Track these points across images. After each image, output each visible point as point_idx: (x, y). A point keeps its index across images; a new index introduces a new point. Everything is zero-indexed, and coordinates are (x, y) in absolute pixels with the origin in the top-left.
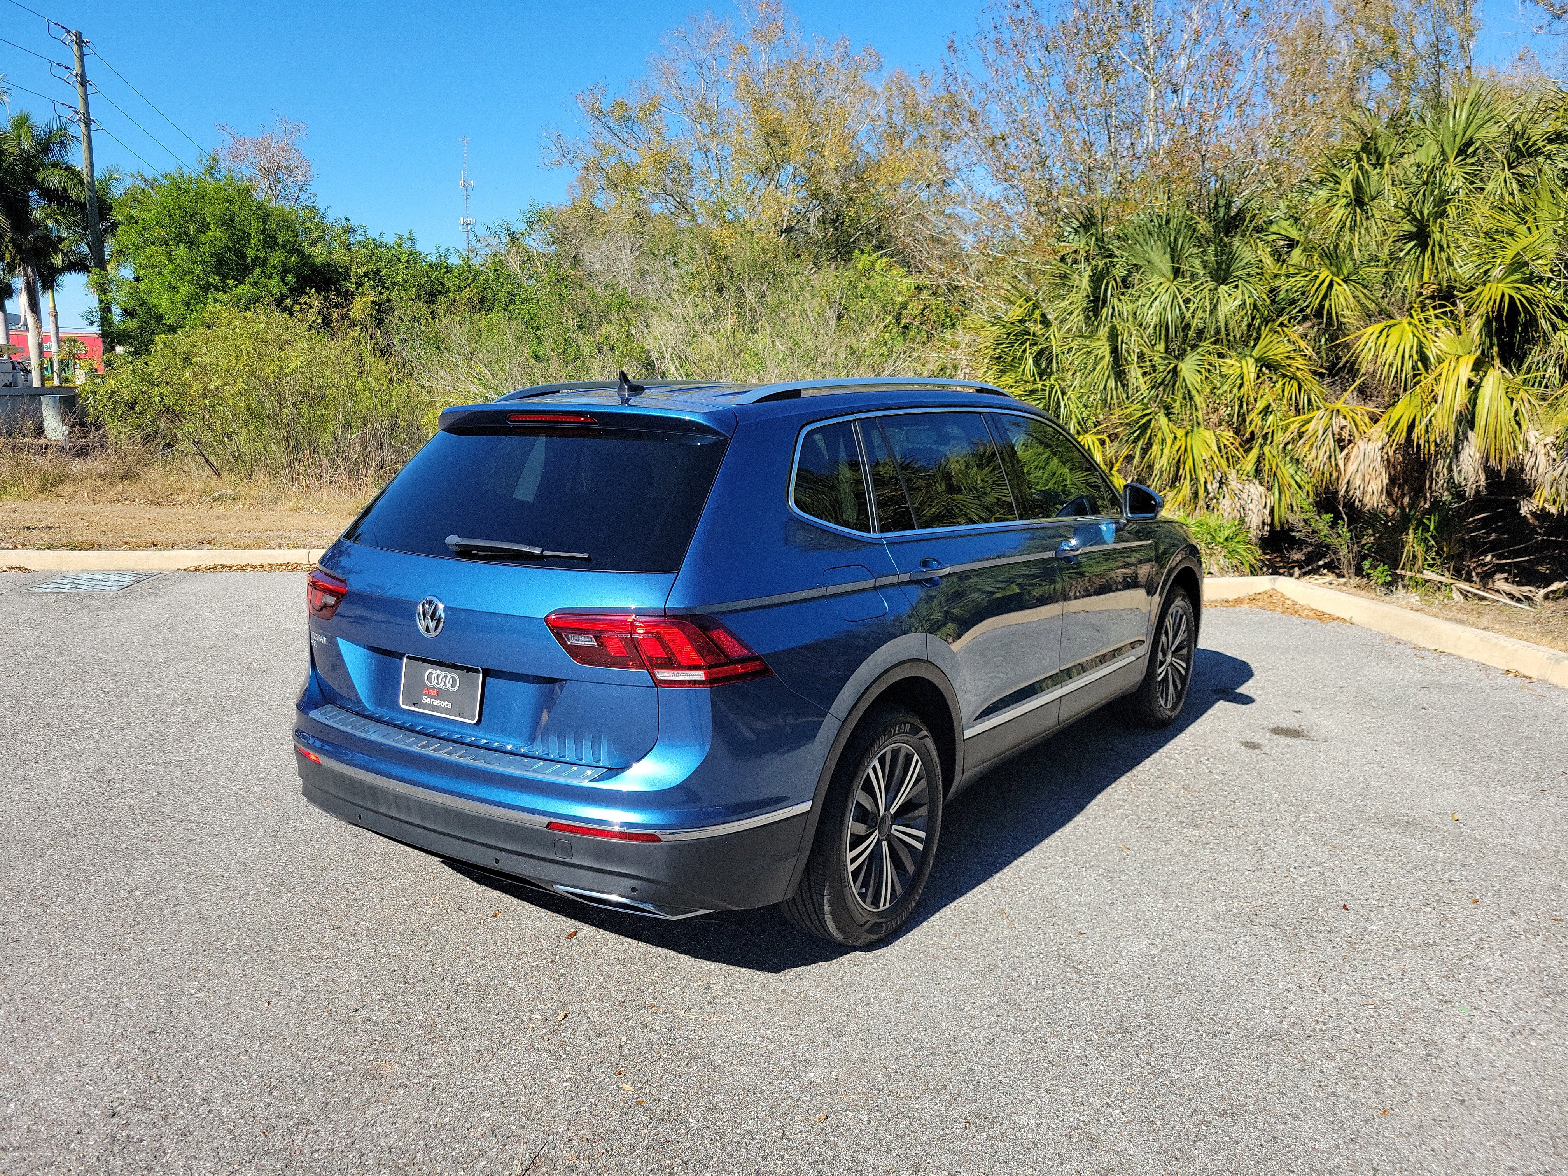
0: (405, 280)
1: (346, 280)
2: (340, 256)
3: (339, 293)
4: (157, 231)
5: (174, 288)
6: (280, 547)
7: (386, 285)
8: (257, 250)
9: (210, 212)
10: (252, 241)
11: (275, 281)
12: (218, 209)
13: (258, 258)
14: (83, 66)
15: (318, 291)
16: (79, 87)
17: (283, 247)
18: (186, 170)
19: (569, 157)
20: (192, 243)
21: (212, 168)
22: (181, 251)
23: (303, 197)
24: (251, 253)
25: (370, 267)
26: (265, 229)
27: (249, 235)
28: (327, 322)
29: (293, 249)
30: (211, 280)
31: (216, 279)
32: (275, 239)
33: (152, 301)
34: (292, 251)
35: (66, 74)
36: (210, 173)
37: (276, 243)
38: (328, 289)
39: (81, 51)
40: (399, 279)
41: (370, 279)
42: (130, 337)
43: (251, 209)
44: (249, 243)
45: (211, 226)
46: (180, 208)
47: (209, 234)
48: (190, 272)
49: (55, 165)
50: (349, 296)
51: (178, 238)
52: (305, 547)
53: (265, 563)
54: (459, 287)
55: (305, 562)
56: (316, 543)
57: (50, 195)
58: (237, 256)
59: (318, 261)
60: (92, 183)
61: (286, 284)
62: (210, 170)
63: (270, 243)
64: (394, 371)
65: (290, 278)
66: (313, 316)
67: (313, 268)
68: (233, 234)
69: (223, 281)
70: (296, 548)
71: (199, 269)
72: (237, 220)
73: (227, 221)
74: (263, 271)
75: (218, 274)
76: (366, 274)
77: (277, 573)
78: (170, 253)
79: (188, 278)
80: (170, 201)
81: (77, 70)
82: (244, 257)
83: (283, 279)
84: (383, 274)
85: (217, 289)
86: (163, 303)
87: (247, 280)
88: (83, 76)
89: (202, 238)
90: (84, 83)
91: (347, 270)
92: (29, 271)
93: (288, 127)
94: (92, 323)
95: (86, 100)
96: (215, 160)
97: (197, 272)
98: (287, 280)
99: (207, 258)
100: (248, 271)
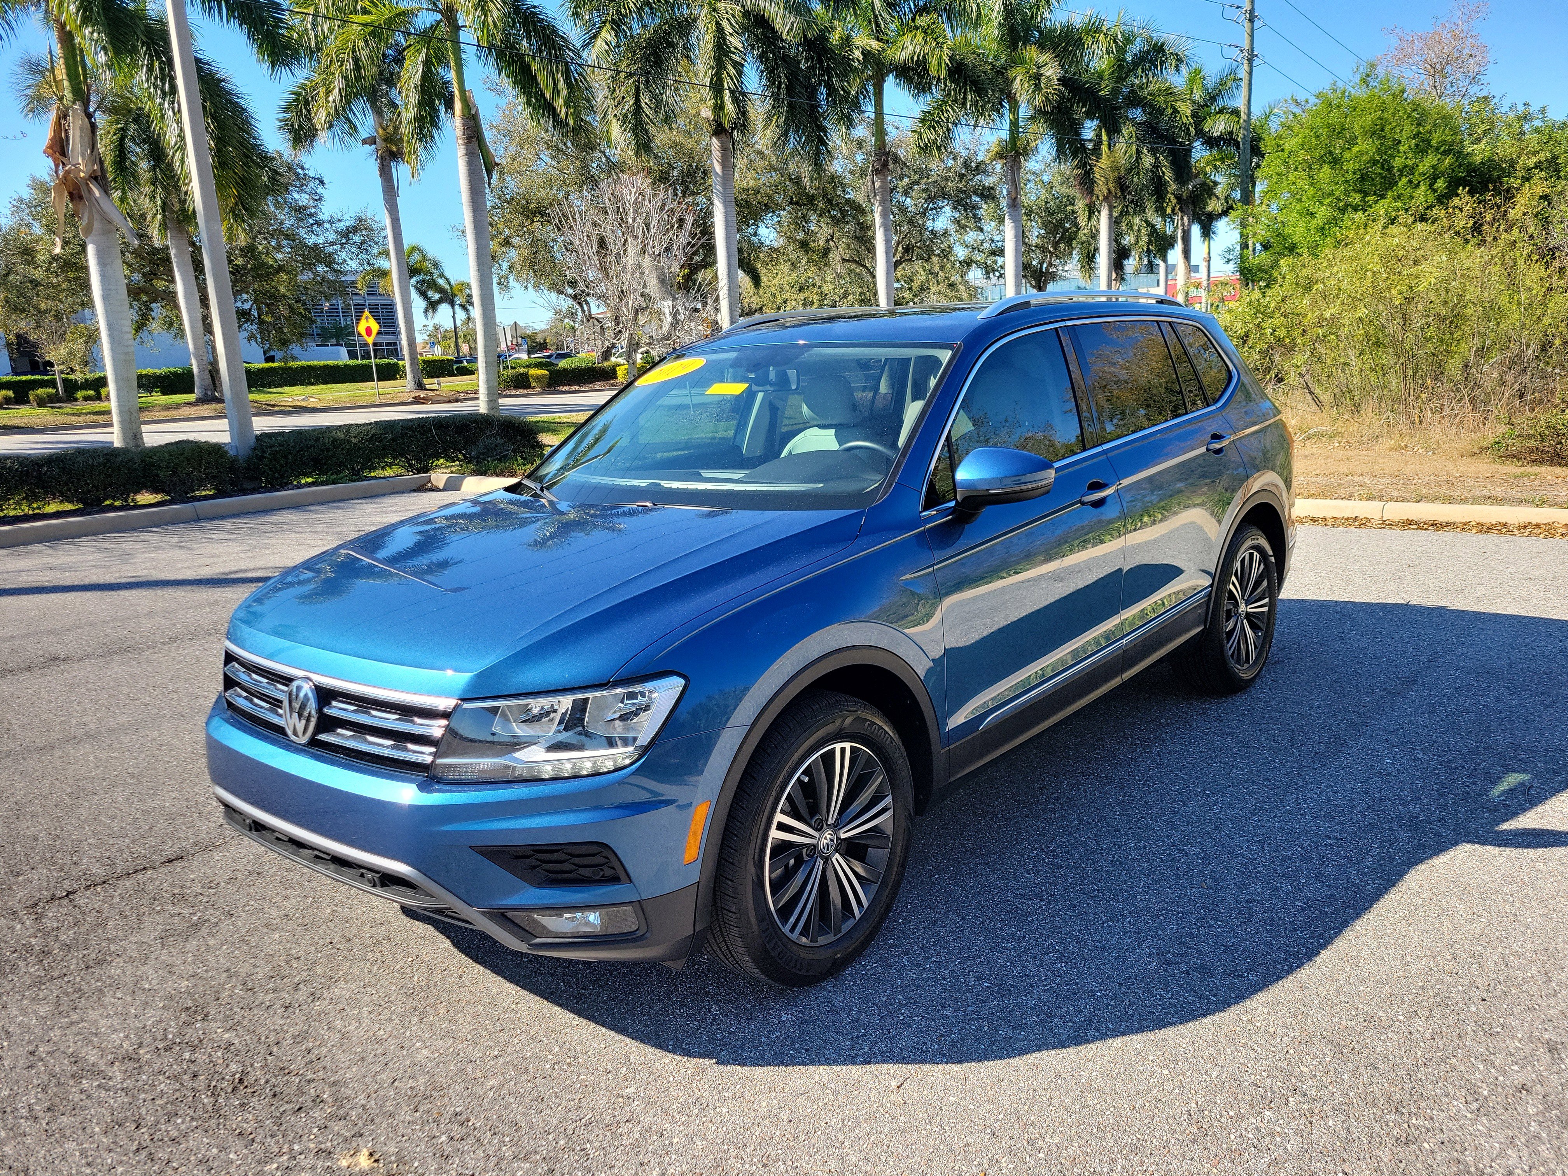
1: (1509, 176)
2: (1506, 147)
3: (1497, 192)
4: (1304, 155)
5: (1312, 214)
6: (1350, 497)
8: (1406, 158)
9: (1359, 124)
10: (1402, 149)
11: (1423, 189)
12: (1368, 120)
13: (1406, 166)
15: (1471, 193)
16: (1247, 24)
17: (1437, 149)
18: (1340, 84)
20: (1336, 161)
21: (1368, 76)
22: (1325, 173)
23: (1474, 90)
24: (1398, 162)
25: (1545, 155)
26: (1419, 133)
27: (1400, 142)
28: (1477, 228)
29: (1450, 149)
30: (1350, 200)
31: (1356, 198)
32: (1428, 141)
33: (1288, 231)
34: (1446, 153)
35: (1236, 14)
37: (1429, 145)
38: (1485, 189)
41: (1541, 170)
42: (1262, 271)
43: (1405, 113)
44: (1398, 152)
45: (1359, 141)
46: (1329, 126)
47: (1355, 149)
48: (1331, 194)
49: (1221, 111)
50: (1509, 195)
51: (1322, 161)
52: (1381, 498)
53: (1329, 515)
55: (1377, 516)
56: (1395, 494)
57: (1211, 142)
58: (1383, 168)
59: (1478, 159)
60: (1248, 121)
61: (1435, 191)
62: (1365, 81)
63: (1423, 146)
64: (1555, 278)
65: (1440, 183)
66: (1462, 221)
67: (1471, 169)
68: (1382, 144)
69: (1364, 199)
70: (1369, 499)
71: (1340, 190)
72: (1388, 128)
73: (1377, 131)
74: (1410, 181)
75: (1359, 191)
76: (1537, 166)
77: (1340, 529)
78: (1311, 177)
79: (1327, 201)
80: (1319, 120)
81: (1247, 7)
82: (1390, 169)
83: (1431, 186)
84: (1560, 161)
85: (1356, 209)
86: (1298, 231)
87: (1390, 194)
88: (1252, 12)
89: (1347, 155)
90: (1252, 19)
91: (1513, 164)
92: (1185, 219)
93: (1466, 11)
94: (1228, 261)
95: (1252, 36)
96: (1373, 66)
97: (1337, 194)
98: (1436, 186)
99: (1349, 176)
100: (1393, 184)
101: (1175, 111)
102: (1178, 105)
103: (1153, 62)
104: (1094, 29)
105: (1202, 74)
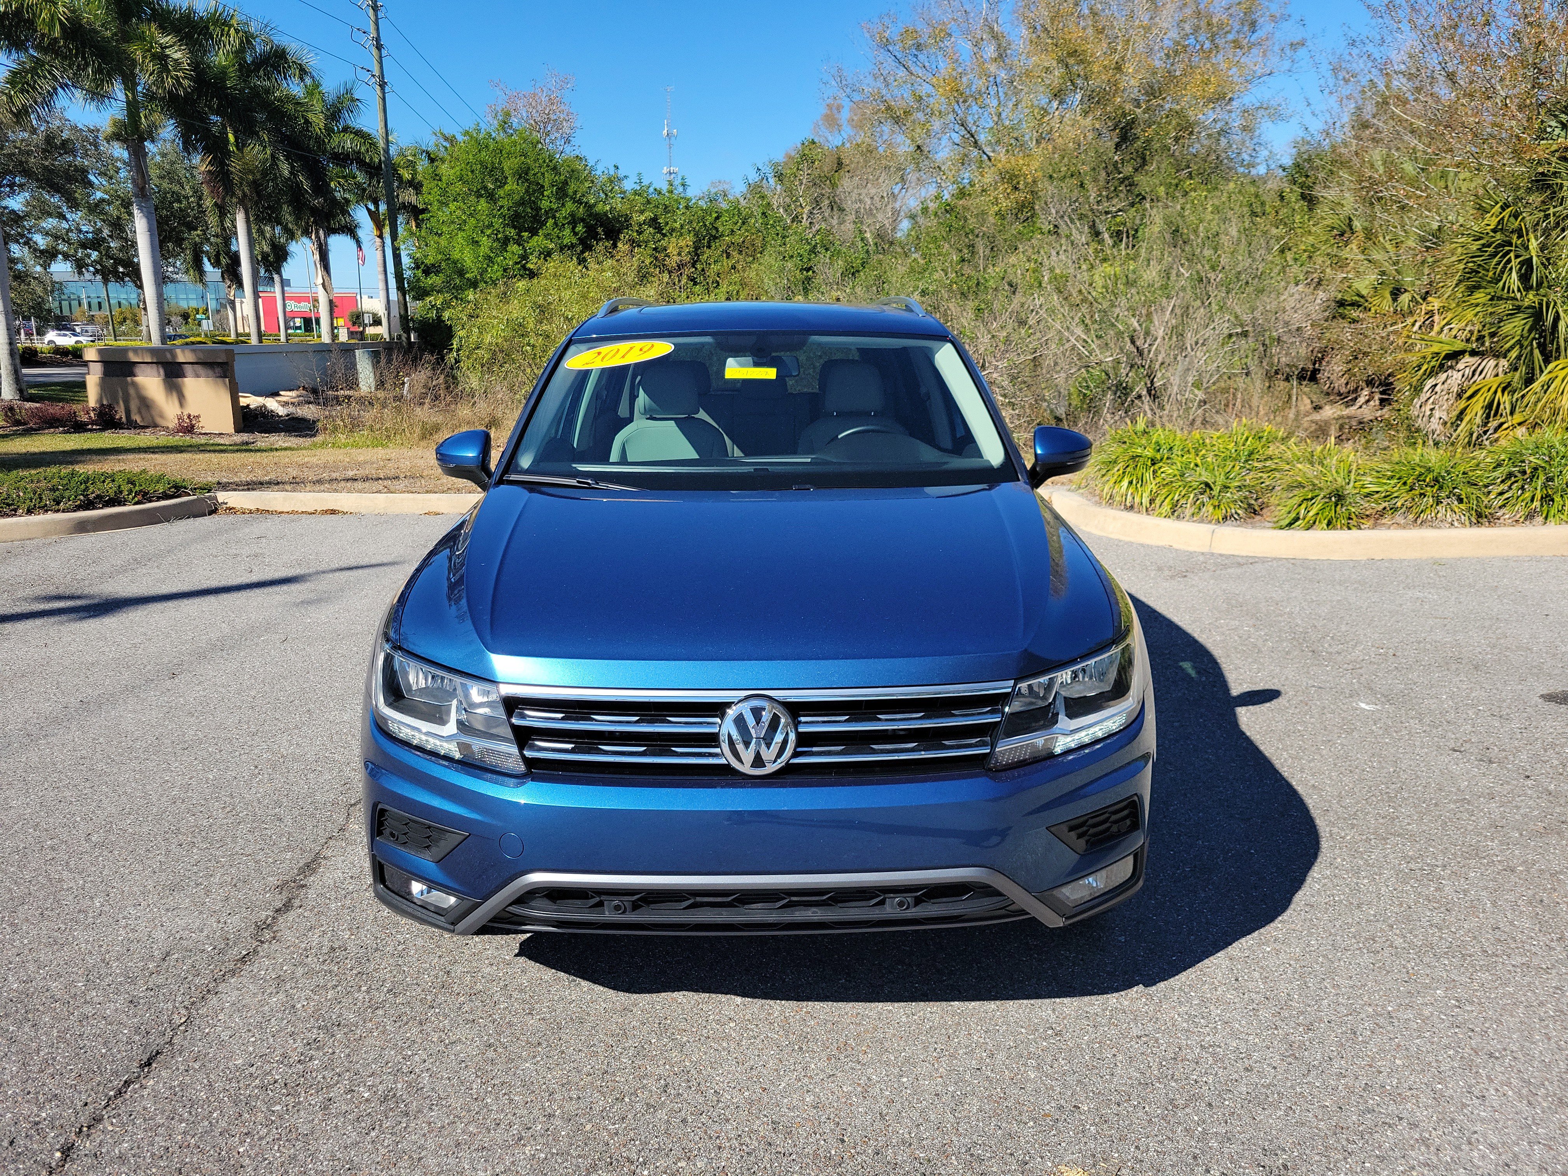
0: (682, 226)
2: (619, 205)
4: (459, 187)
5: (477, 242)
7: (664, 231)
8: (551, 202)
9: (509, 165)
10: (546, 193)
11: (567, 231)
12: (514, 163)
13: (551, 209)
14: (378, 30)
16: (374, 51)
18: (483, 126)
19: (848, 90)
20: (491, 197)
22: (483, 204)
24: (545, 204)
25: (649, 215)
27: (543, 187)
29: (581, 200)
30: (508, 233)
31: (512, 232)
32: (565, 190)
33: (456, 255)
34: (580, 202)
35: (363, 39)
36: (503, 128)
39: (376, 16)
40: (677, 225)
41: (649, 226)
43: (544, 162)
44: (543, 195)
45: (509, 180)
46: (481, 163)
47: (507, 187)
48: (491, 225)
51: (478, 194)
54: (733, 231)
58: (532, 209)
59: (602, 210)
61: (575, 234)
62: (505, 124)
63: (562, 192)
65: (580, 228)
67: (599, 217)
68: (528, 187)
69: (519, 234)
71: (498, 223)
72: (531, 173)
73: (523, 174)
74: (556, 223)
75: (514, 227)
76: (646, 222)
79: (489, 232)
80: (471, 157)
81: (373, 34)
82: (538, 210)
83: (574, 228)
84: (660, 221)
86: (468, 258)
87: (540, 232)
88: (378, 39)
89: (501, 192)
90: (379, 47)
91: (628, 218)
92: (321, 232)
93: (557, 80)
95: (381, 63)
96: (508, 114)
97: (496, 226)
98: (577, 229)
99: (505, 211)
100: (543, 224)
101: (307, 122)
102: (310, 116)
103: (276, 68)
104: (221, 21)
105: (321, 88)
